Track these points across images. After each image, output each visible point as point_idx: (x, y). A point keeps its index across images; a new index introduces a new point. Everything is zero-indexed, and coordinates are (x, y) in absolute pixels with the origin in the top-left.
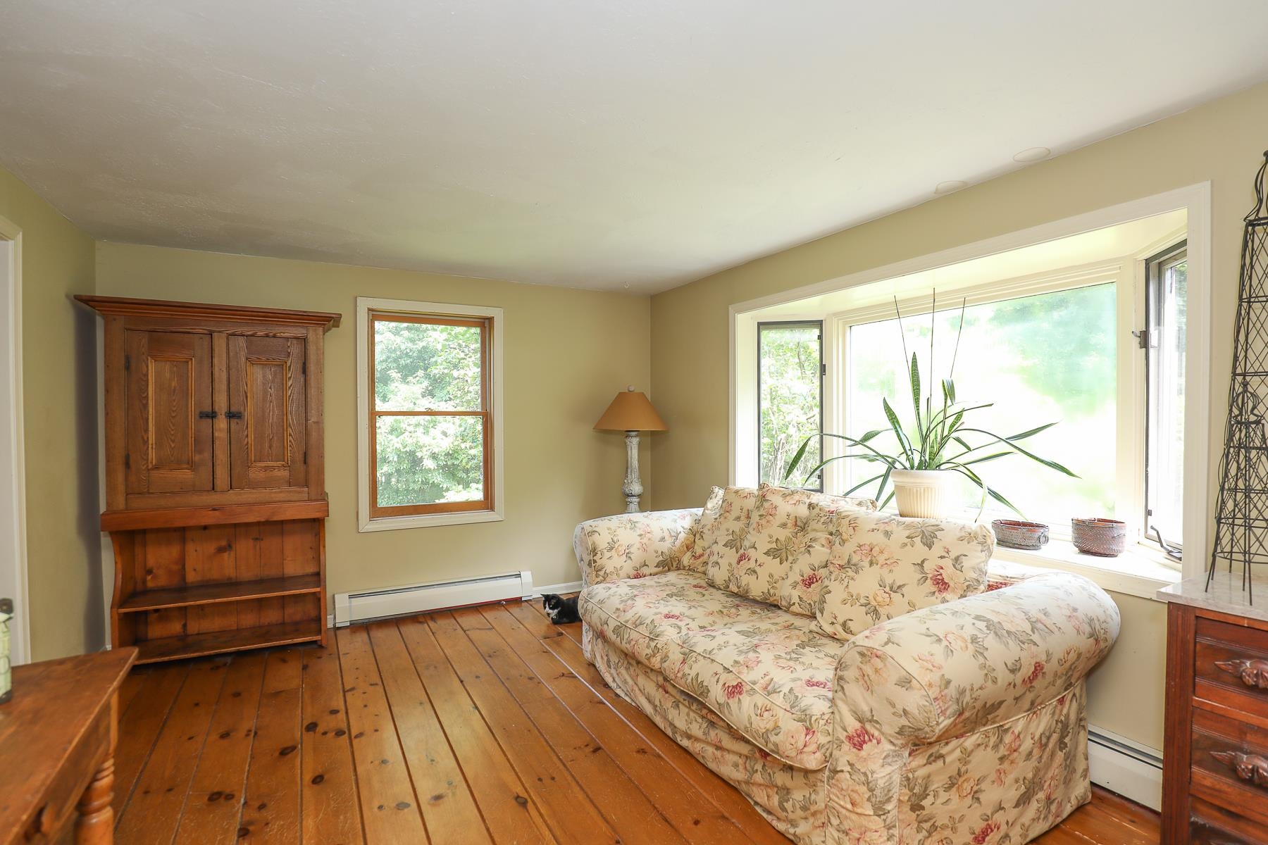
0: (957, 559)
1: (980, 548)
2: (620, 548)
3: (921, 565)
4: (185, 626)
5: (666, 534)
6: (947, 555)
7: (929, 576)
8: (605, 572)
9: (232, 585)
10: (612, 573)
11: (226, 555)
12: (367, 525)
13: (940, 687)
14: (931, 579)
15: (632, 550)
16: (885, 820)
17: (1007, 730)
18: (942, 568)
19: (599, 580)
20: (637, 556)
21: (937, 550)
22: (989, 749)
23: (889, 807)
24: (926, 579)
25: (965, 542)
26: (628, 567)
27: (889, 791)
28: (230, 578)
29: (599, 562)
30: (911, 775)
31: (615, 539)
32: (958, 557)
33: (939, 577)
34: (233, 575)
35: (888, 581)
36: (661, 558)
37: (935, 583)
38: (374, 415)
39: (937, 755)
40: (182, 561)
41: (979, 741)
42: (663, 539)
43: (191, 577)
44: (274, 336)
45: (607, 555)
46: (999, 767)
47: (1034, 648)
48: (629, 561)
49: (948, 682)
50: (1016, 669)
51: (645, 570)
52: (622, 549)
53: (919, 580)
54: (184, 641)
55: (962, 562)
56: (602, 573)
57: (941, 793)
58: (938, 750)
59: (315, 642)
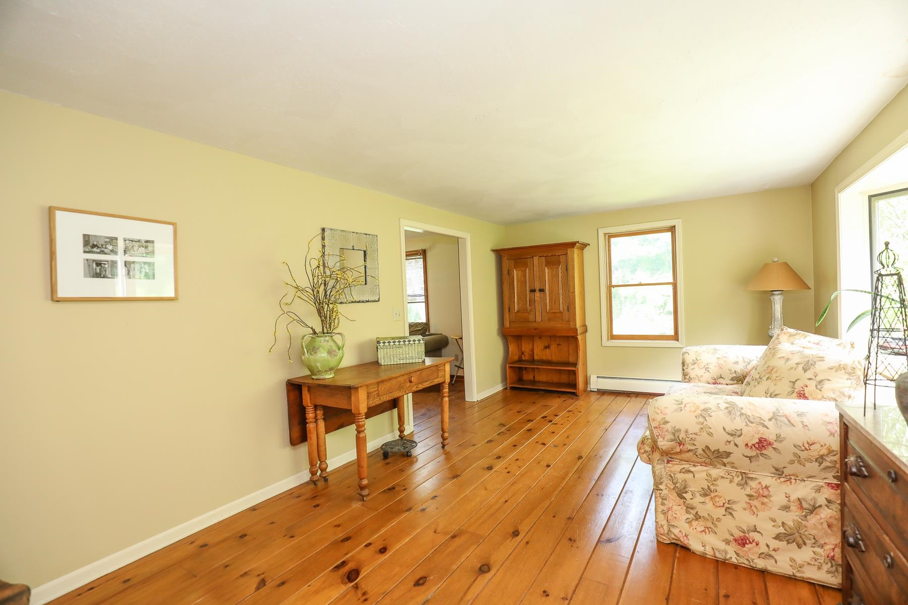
0: (821, 382)
1: (847, 376)
2: (701, 364)
3: (794, 383)
4: (534, 377)
5: (740, 360)
6: (814, 378)
7: (796, 390)
8: (690, 377)
9: (549, 363)
10: (694, 378)
11: (547, 350)
12: (606, 343)
13: (660, 422)
14: (797, 393)
15: (710, 366)
16: (660, 494)
17: (752, 479)
18: (807, 386)
19: (685, 381)
20: (714, 371)
21: (809, 374)
22: (734, 484)
23: (661, 487)
24: (793, 392)
25: (833, 371)
26: (707, 376)
27: (661, 479)
28: (549, 360)
29: (686, 370)
30: (673, 476)
31: (698, 358)
32: (823, 380)
33: (802, 392)
34: (550, 359)
35: (771, 391)
36: (735, 375)
37: (798, 395)
38: (610, 287)
39: (688, 469)
40: (533, 350)
41: (722, 475)
42: (737, 363)
43: (536, 358)
44: (555, 255)
45: (691, 367)
46: (749, 501)
47: (761, 428)
48: (707, 373)
49: (666, 422)
50: (736, 435)
51: (721, 380)
52: (702, 365)
53: (789, 393)
54: (534, 382)
55: (824, 384)
56: (687, 377)
57: (698, 495)
58: (689, 468)
59: (574, 393)
